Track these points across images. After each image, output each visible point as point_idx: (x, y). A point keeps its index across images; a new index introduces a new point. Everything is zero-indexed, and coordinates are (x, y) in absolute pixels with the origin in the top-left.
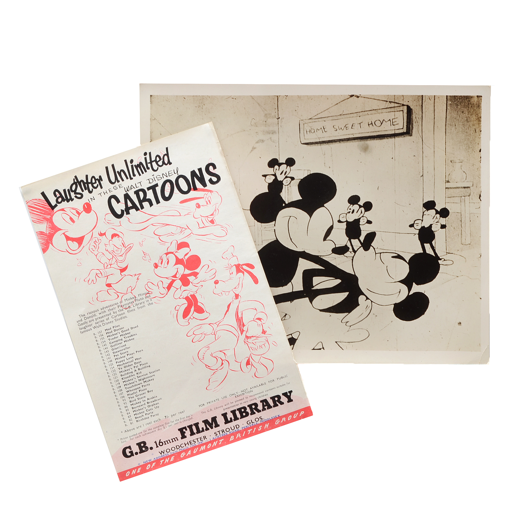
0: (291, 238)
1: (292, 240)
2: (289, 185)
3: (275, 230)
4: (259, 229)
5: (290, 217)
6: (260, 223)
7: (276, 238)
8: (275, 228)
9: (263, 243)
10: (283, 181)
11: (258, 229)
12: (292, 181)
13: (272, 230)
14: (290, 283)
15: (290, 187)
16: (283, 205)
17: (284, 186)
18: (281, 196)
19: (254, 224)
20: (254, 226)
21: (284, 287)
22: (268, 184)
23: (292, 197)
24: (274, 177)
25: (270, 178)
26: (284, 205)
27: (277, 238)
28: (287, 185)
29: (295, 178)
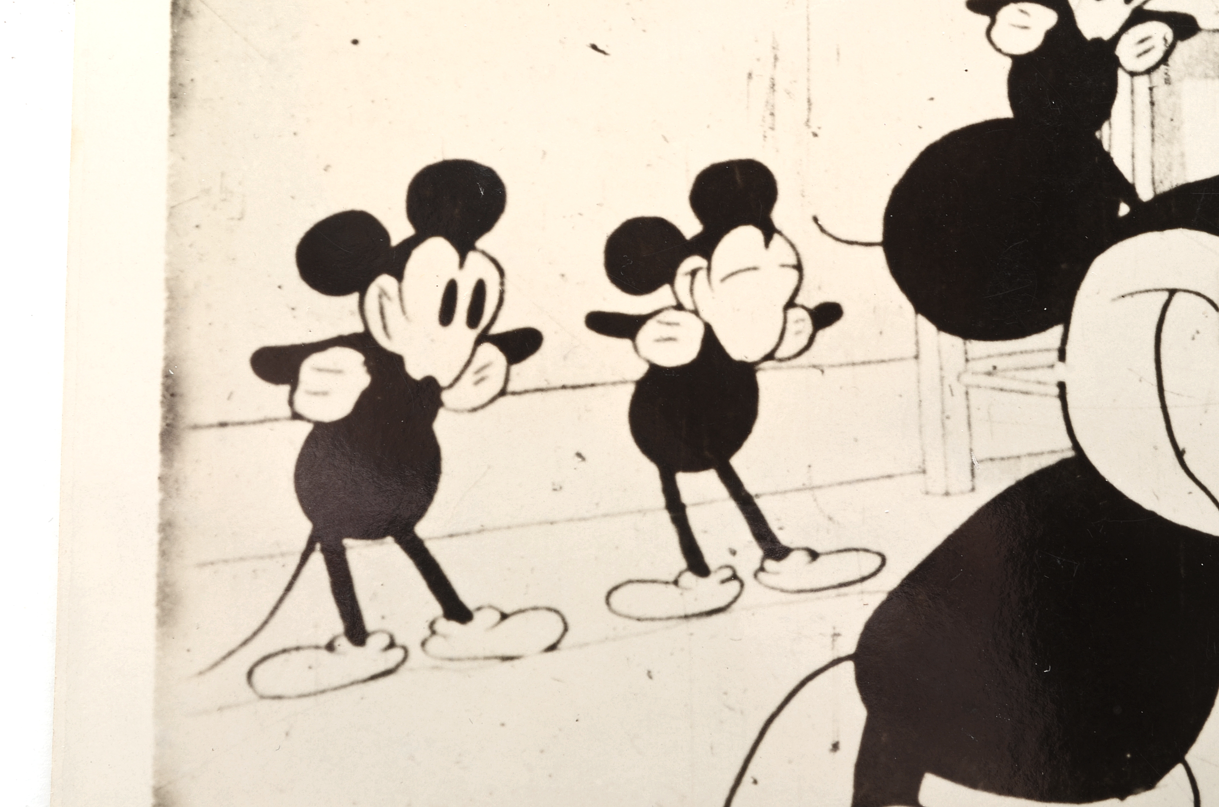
0: (1181, 446)
1: (1187, 458)
2: (1163, 67)
3: (1062, 386)
4: (951, 379)
5: (1172, 292)
6: (957, 341)
7: (1068, 443)
8: (1061, 372)
9: (978, 482)
10: (1116, 38)
11: (942, 378)
12: (1181, 46)
13: (1042, 389)
14: (1179, 769)
15: (1168, 81)
16: (1117, 208)
17: (1123, 78)
18: (1106, 147)
19: (917, 343)
20: (917, 357)
21: (1131, 800)
22: (1008, 63)
23: (1182, 155)
24: (1047, 18)
25: (1023, 20)
26: (1124, 209)
27: (1076, 446)
28: (1149, 71)
29: (1202, 23)
